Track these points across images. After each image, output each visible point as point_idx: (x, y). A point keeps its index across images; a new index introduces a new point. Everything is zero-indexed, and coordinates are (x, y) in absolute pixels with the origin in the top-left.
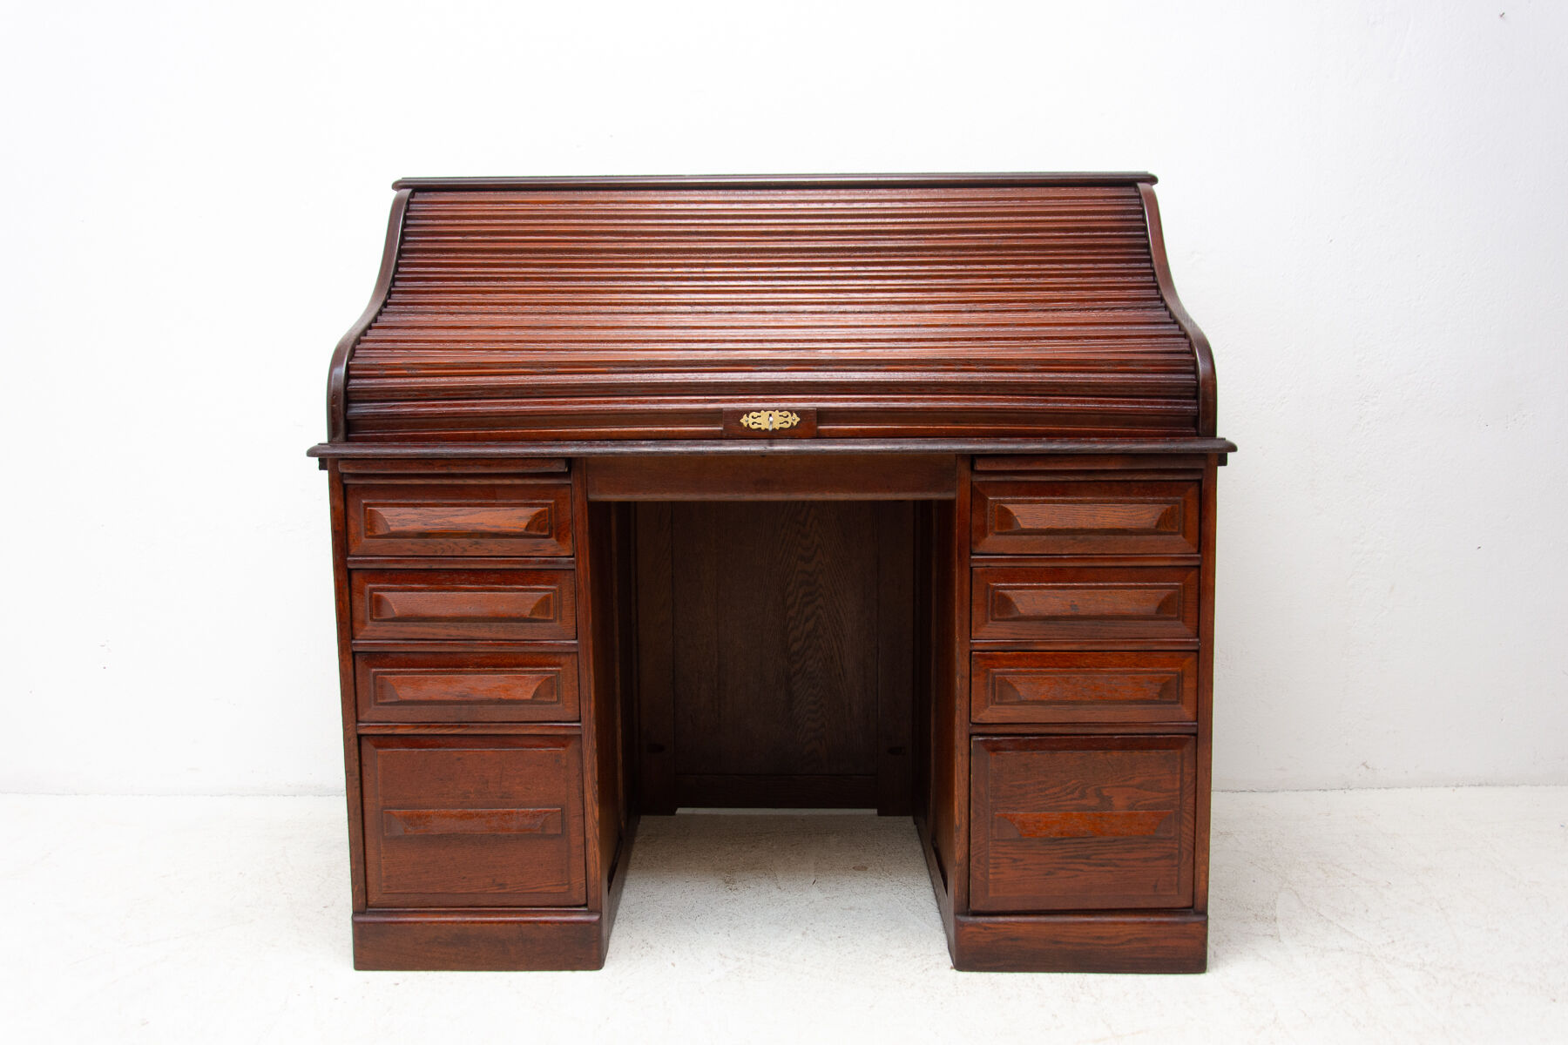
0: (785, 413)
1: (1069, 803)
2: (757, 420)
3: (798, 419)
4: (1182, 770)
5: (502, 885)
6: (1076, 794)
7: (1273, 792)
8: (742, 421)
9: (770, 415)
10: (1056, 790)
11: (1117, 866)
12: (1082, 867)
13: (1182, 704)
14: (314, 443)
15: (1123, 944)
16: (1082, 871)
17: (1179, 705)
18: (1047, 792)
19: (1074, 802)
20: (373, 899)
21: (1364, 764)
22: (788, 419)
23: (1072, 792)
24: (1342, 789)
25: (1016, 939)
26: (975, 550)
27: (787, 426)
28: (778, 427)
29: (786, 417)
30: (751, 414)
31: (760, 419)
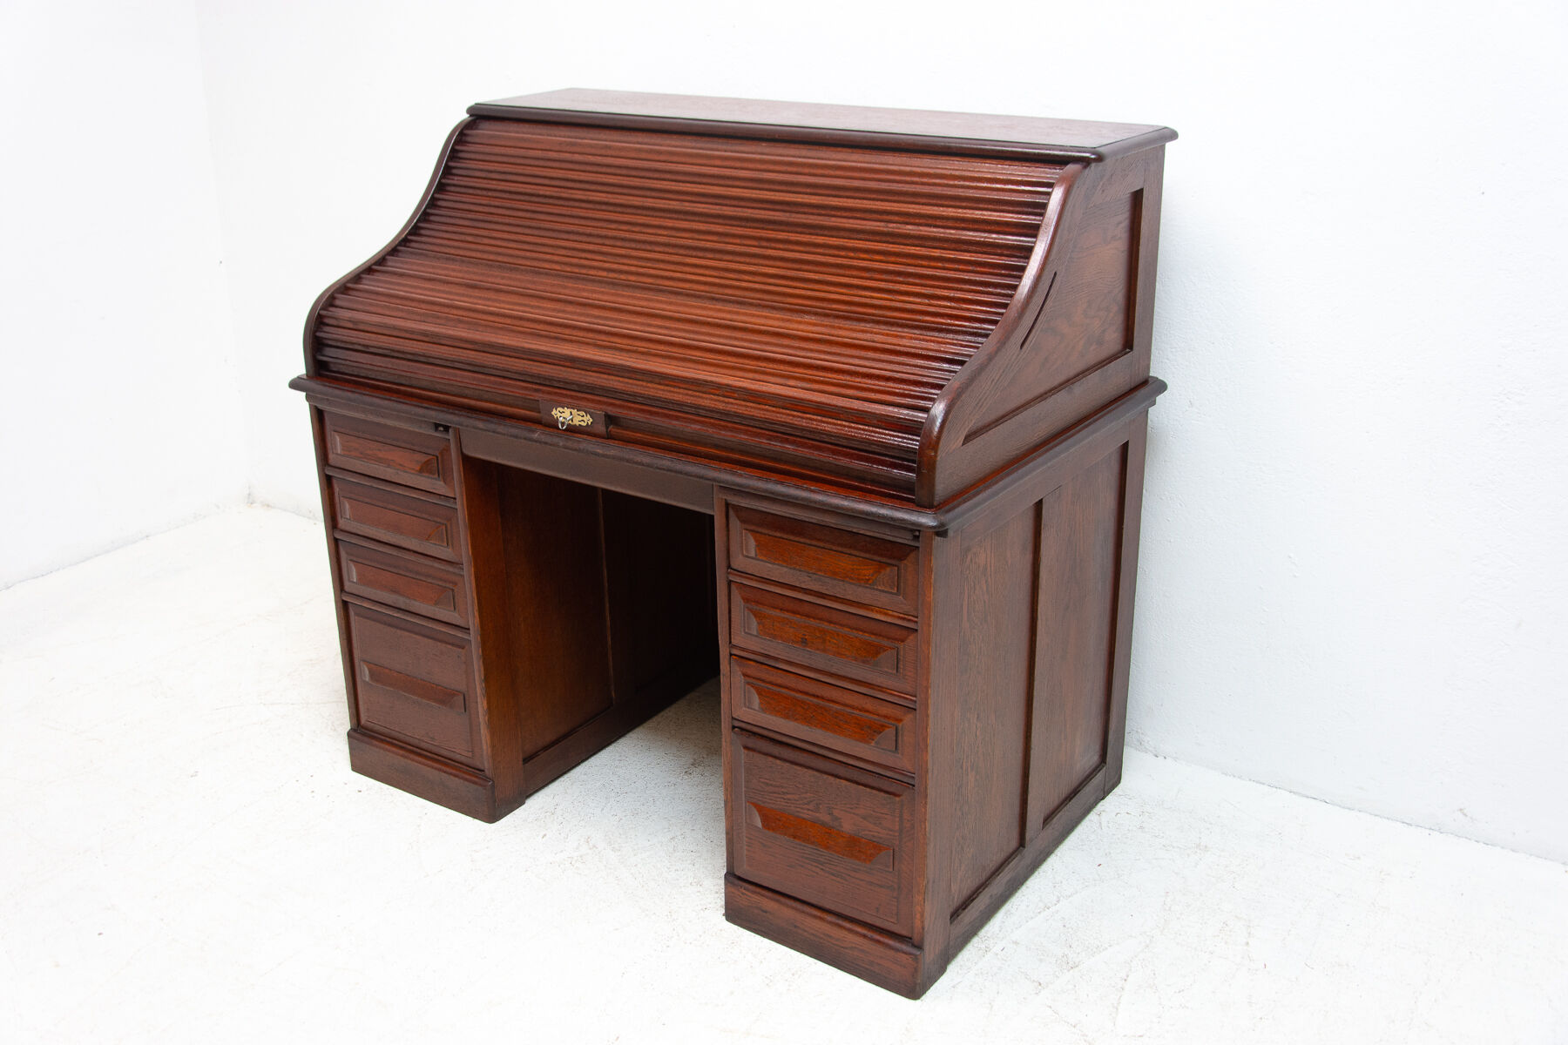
0: (583, 414)
1: (806, 811)
2: (563, 415)
3: (591, 420)
4: (901, 817)
5: (433, 739)
6: (811, 807)
7: (1349, 809)
8: (553, 413)
9: (571, 413)
10: (796, 797)
11: (846, 880)
12: (818, 870)
13: (902, 754)
14: (295, 376)
15: (846, 948)
16: (817, 873)
17: (899, 755)
18: (789, 796)
19: (810, 813)
20: (363, 721)
21: (1461, 810)
22: (584, 419)
23: (808, 804)
24: (1431, 829)
25: (766, 912)
26: (733, 566)
27: (584, 424)
28: (578, 423)
29: (583, 416)
30: (559, 409)
31: (565, 415)
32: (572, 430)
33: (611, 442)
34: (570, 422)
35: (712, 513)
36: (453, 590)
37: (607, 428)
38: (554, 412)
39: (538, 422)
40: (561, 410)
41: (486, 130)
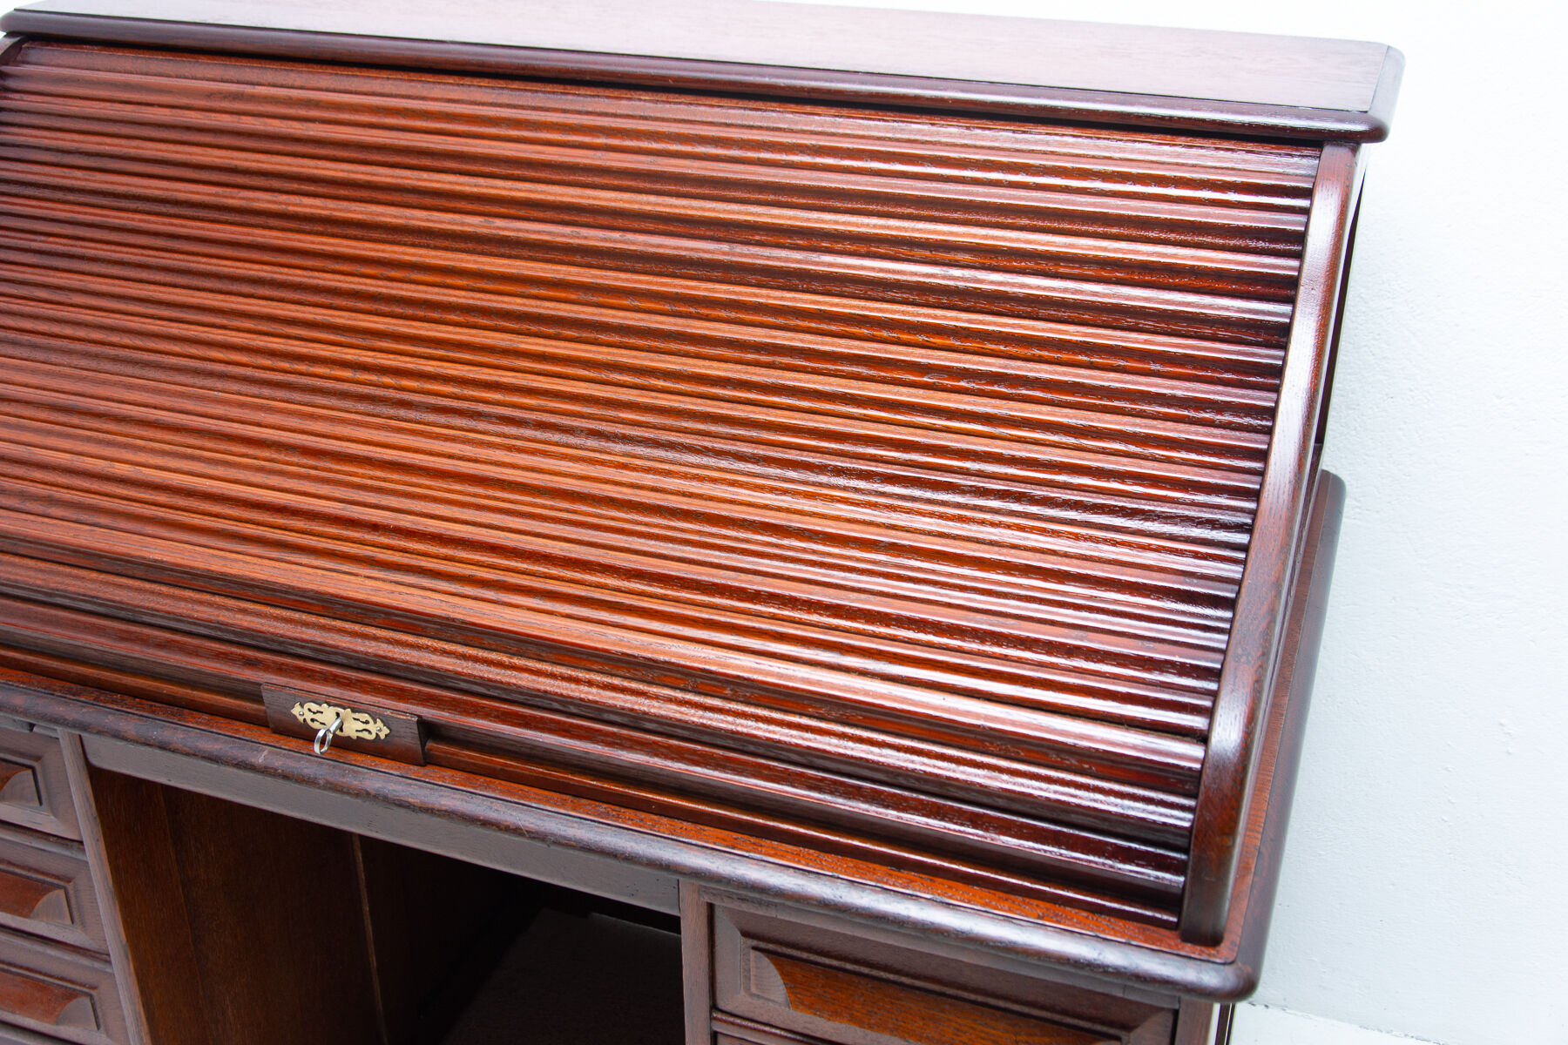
0: (366, 717)
2: (319, 716)
3: (387, 731)
8: (294, 710)
9: (338, 715)
22: (371, 726)
26: (721, 1004)
27: (365, 735)
28: (354, 735)
29: (367, 722)
30: (307, 705)
31: (326, 719)
32: (343, 744)
33: (432, 772)
34: (338, 732)
35: (674, 912)
36: (91, 997)
37: (423, 745)
38: (296, 710)
39: (260, 721)
40: (314, 707)
41: (46, 65)
